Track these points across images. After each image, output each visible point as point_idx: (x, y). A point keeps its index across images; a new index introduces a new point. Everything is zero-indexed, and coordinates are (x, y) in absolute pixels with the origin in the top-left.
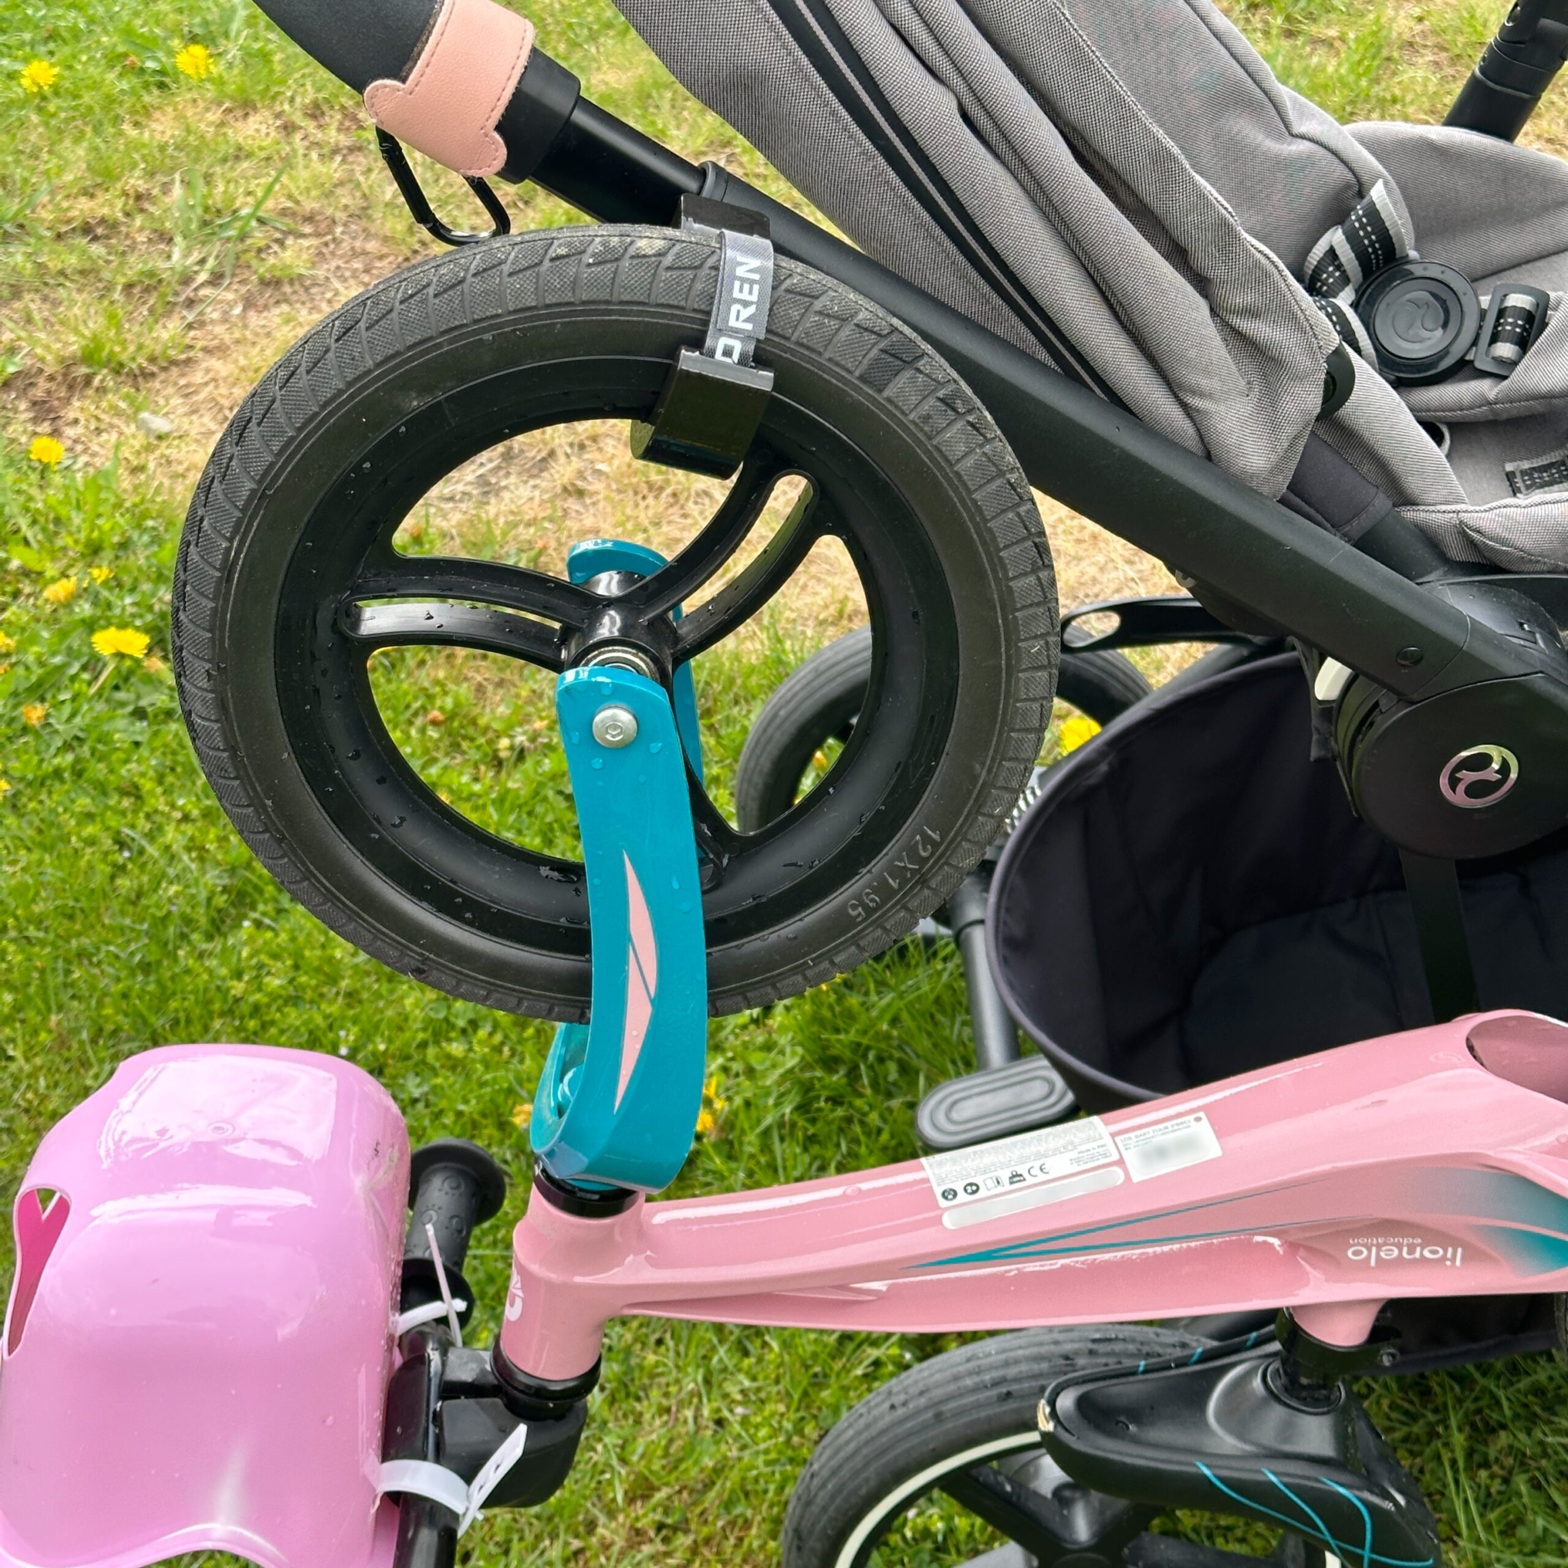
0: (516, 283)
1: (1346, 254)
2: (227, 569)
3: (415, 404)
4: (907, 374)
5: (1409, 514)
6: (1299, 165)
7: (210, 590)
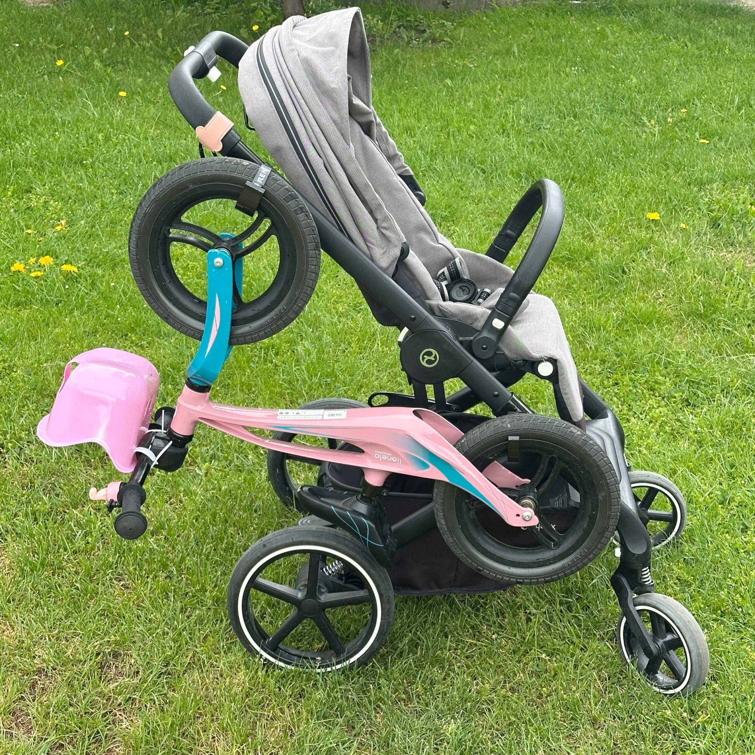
0: (217, 165)
1: (447, 273)
2: (145, 214)
3: (192, 186)
4: (294, 200)
5: (428, 301)
6: (439, 250)
7: (140, 218)
